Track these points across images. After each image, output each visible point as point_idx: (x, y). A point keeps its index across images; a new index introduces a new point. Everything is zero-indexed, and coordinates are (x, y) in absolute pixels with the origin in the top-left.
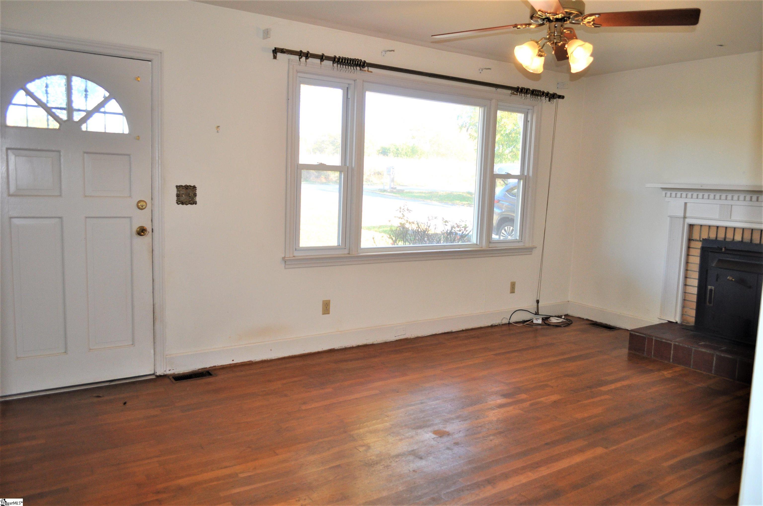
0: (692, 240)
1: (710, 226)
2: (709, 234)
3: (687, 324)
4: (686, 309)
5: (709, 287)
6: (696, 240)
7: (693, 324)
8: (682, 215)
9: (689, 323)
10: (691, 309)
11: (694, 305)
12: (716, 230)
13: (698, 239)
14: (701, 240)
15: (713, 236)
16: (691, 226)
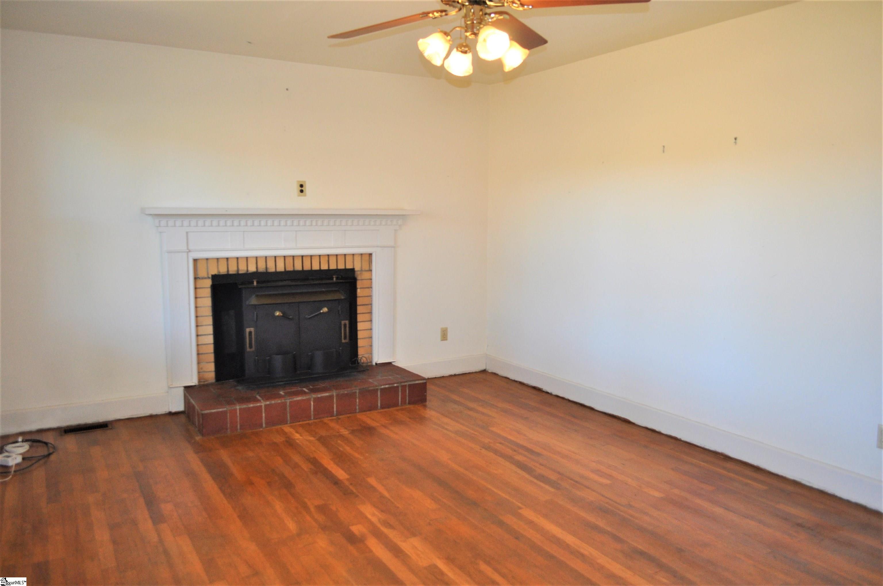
0: (198, 278)
1: (218, 259)
2: (218, 268)
3: (206, 383)
4: (202, 365)
5: (248, 330)
6: (203, 278)
7: (213, 380)
8: (185, 248)
9: (207, 381)
10: (207, 363)
11: (211, 357)
12: (226, 263)
13: (206, 276)
14: (210, 276)
15: (223, 270)
16: (195, 261)
